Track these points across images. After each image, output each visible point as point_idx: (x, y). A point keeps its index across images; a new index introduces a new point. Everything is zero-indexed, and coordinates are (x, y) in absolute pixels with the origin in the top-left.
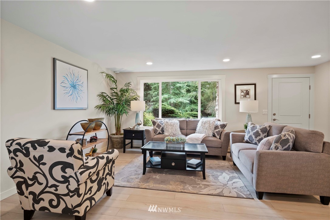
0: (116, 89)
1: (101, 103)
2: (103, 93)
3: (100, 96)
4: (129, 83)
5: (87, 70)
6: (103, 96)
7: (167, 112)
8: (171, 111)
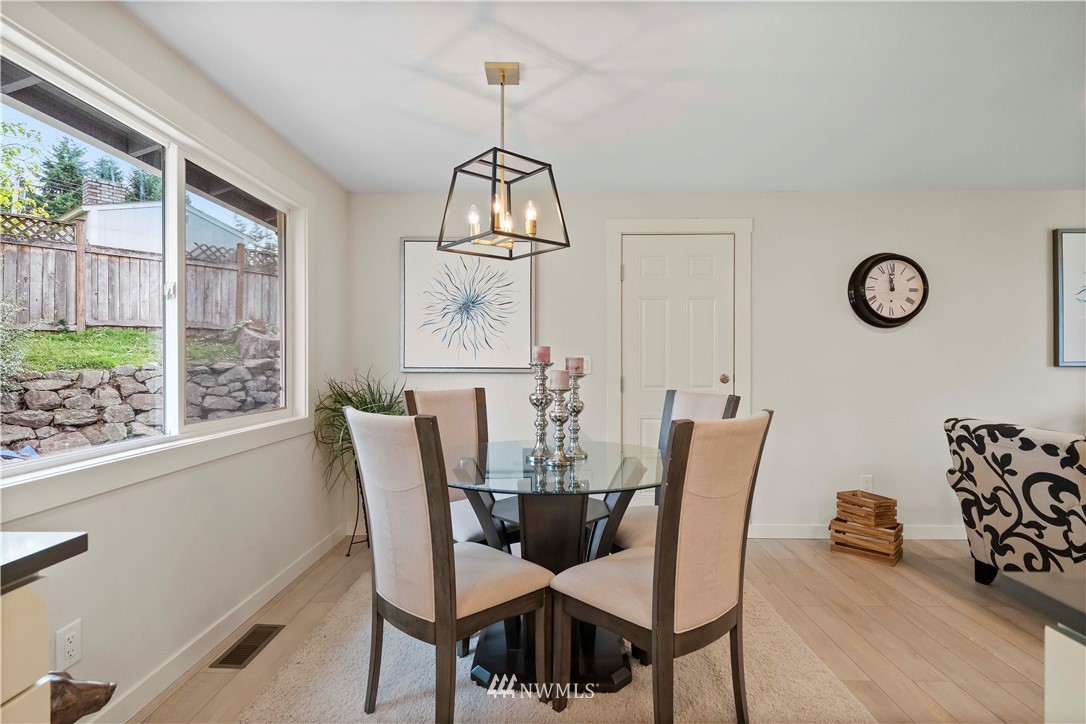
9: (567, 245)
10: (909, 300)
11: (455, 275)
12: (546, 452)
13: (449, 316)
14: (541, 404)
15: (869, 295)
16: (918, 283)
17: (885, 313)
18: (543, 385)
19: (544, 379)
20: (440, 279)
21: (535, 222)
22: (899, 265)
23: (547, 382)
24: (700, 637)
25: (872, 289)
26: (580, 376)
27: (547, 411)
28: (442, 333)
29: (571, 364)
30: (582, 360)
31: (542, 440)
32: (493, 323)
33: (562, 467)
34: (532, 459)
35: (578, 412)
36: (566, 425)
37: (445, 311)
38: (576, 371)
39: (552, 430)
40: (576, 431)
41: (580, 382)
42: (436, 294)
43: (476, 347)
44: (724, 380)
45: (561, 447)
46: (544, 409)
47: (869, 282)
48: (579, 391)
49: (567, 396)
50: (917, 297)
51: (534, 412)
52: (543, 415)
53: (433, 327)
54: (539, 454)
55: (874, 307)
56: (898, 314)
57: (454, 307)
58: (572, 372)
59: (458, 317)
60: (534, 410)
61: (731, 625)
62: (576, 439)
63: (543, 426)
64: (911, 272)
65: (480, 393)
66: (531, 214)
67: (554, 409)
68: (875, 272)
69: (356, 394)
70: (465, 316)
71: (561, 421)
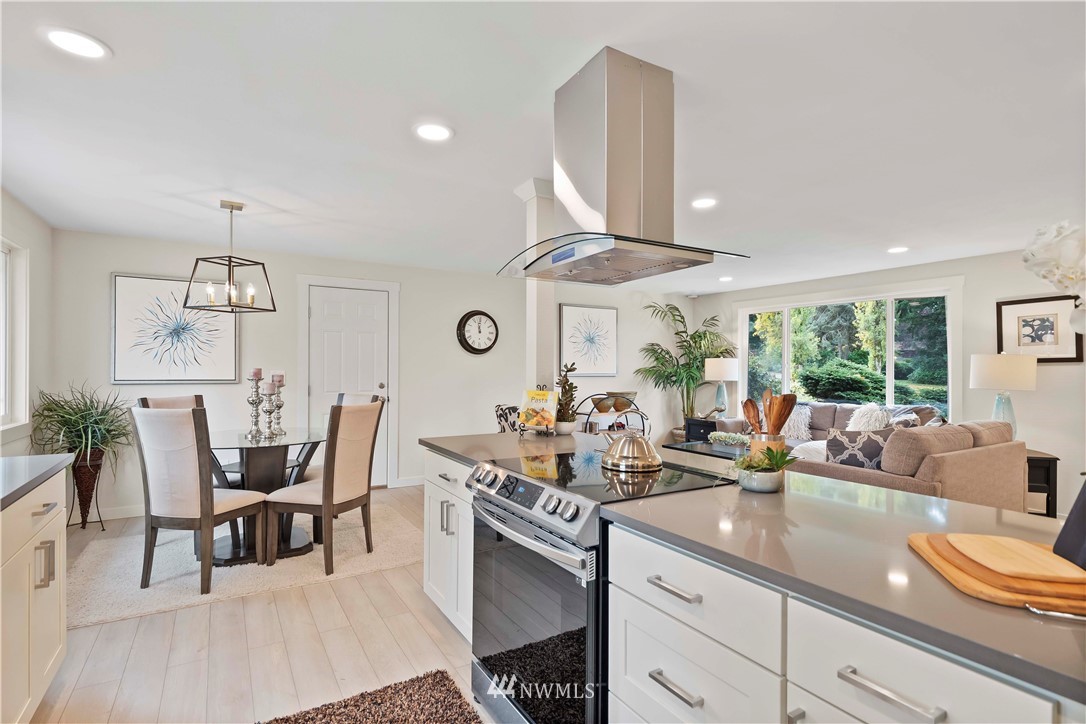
0: (685, 332)
1: (650, 363)
2: (653, 344)
3: (647, 350)
4: (713, 319)
5: (617, 309)
6: (654, 351)
7: (834, 384)
8: (848, 383)
9: (275, 310)
10: (488, 339)
11: (166, 306)
12: (258, 431)
13: (160, 339)
14: (256, 403)
15: (467, 335)
16: (493, 329)
17: (476, 346)
18: (257, 391)
19: (258, 388)
20: (152, 310)
21: (253, 297)
22: (484, 318)
23: (260, 391)
24: (347, 506)
25: (469, 331)
26: (282, 386)
27: (260, 407)
28: (154, 352)
29: (275, 379)
30: (282, 376)
31: (256, 424)
32: (201, 345)
33: (271, 438)
34: (250, 436)
35: (280, 407)
36: (273, 415)
37: (157, 335)
38: (279, 383)
39: (264, 418)
40: (279, 418)
41: (281, 389)
42: (148, 321)
43: (185, 364)
44: (382, 386)
45: (270, 427)
46: (257, 406)
47: (467, 328)
48: (281, 395)
49: (273, 397)
50: (493, 337)
51: (251, 409)
52: (257, 410)
53: (145, 347)
54: (254, 432)
55: (470, 342)
56: (483, 347)
57: (164, 332)
58: (277, 384)
59: (169, 340)
60: (250, 407)
61: (364, 503)
62: (278, 423)
63: (257, 416)
64: (490, 323)
65: (199, 399)
66: (251, 291)
67: (265, 405)
68: (470, 322)
69: (66, 402)
70: (175, 339)
71: (270, 413)
